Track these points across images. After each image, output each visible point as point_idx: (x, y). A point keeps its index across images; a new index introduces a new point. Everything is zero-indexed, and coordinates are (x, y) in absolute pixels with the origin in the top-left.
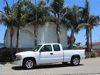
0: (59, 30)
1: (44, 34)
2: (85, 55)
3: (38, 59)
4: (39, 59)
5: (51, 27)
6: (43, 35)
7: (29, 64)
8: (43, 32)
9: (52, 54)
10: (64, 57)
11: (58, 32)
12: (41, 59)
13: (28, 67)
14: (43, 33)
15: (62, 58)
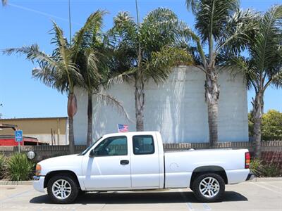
0: (213, 89)
1: (171, 103)
2: (246, 167)
3: (85, 177)
4: (88, 176)
5: (192, 80)
6: (168, 105)
7: (62, 189)
8: (168, 97)
9: (124, 162)
10: (166, 174)
11: (209, 96)
12: (92, 177)
13: (59, 197)
14: (168, 101)
15: (158, 175)
